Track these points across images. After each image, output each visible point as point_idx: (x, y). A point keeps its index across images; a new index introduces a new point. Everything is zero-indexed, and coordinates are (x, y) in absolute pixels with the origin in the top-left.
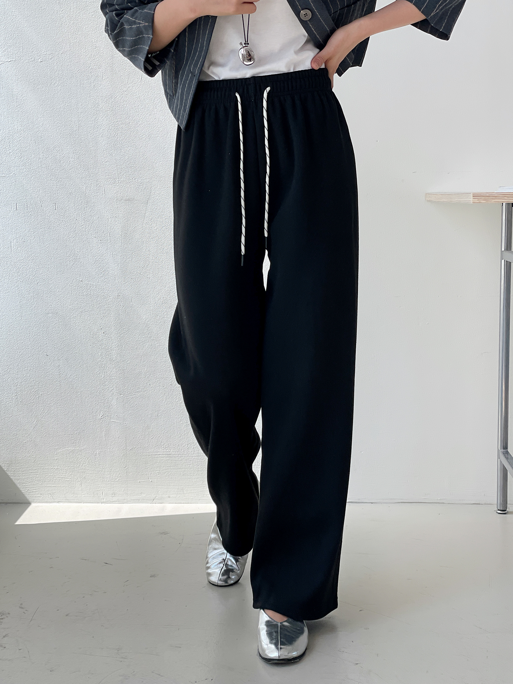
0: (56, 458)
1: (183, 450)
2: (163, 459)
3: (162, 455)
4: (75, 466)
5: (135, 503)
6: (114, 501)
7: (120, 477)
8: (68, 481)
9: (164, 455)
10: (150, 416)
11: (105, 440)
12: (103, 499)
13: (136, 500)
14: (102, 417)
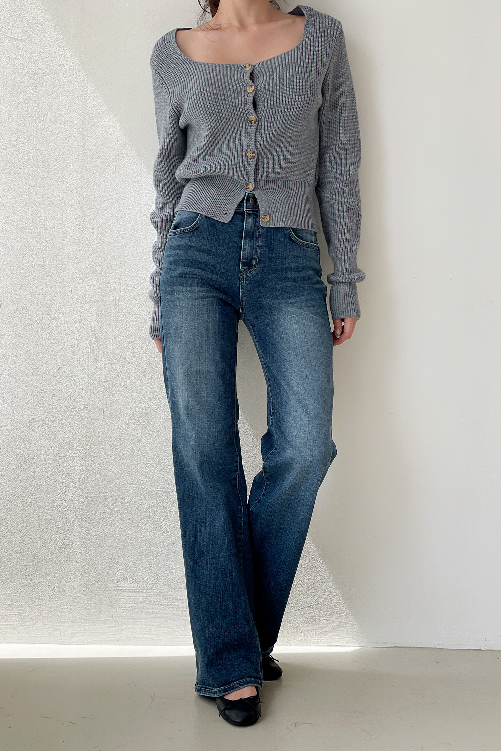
0: (8, 592)
1: (152, 585)
2: (129, 594)
3: (129, 590)
4: (30, 601)
5: (97, 644)
6: (73, 642)
7: (81, 614)
8: (22, 618)
9: (130, 590)
10: (115, 546)
11: (65, 572)
12: (61, 640)
13: (98, 641)
14: (61, 546)
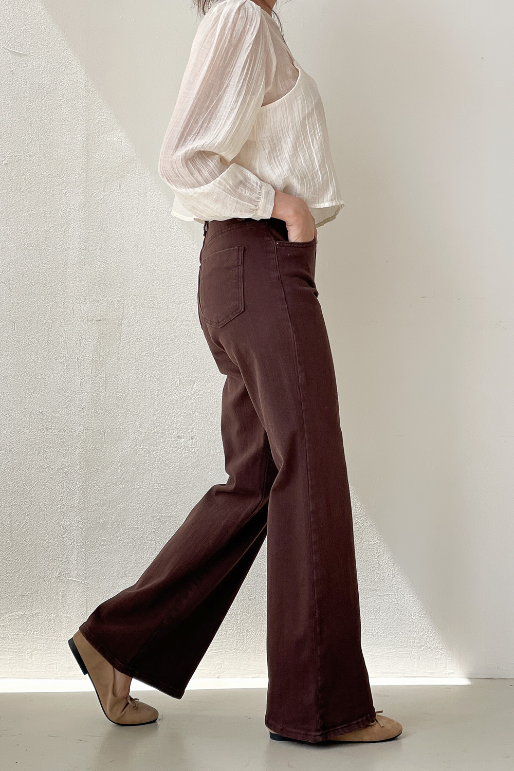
0: (2, 624)
4: (25, 634)
6: (70, 677)
8: (16, 652)
11: (62, 602)
12: (57, 675)
14: (59, 574)
